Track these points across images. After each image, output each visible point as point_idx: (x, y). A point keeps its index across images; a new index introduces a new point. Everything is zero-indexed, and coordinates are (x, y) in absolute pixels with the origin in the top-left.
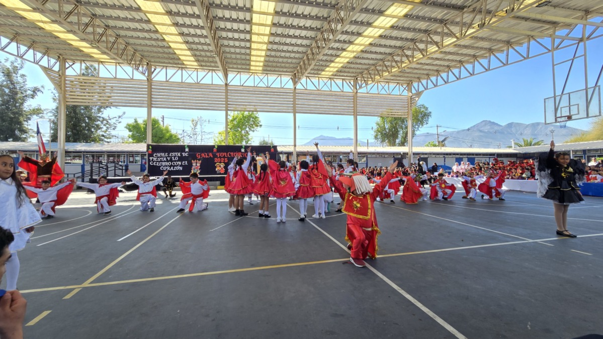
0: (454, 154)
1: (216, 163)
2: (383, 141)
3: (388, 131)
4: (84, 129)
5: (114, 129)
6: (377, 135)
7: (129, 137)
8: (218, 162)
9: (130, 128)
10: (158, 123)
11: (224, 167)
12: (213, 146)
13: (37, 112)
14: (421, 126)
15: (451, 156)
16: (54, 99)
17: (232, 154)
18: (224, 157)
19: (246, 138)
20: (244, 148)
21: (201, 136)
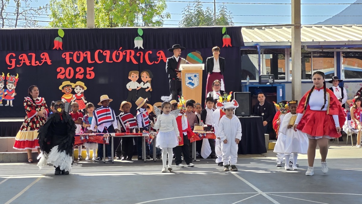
1: (60, 82)
8: (66, 79)
11: (85, 94)
12: (54, 33)
17: (107, 53)
18: (85, 64)
19: (146, 6)
20: (142, 37)
21: (16, 4)
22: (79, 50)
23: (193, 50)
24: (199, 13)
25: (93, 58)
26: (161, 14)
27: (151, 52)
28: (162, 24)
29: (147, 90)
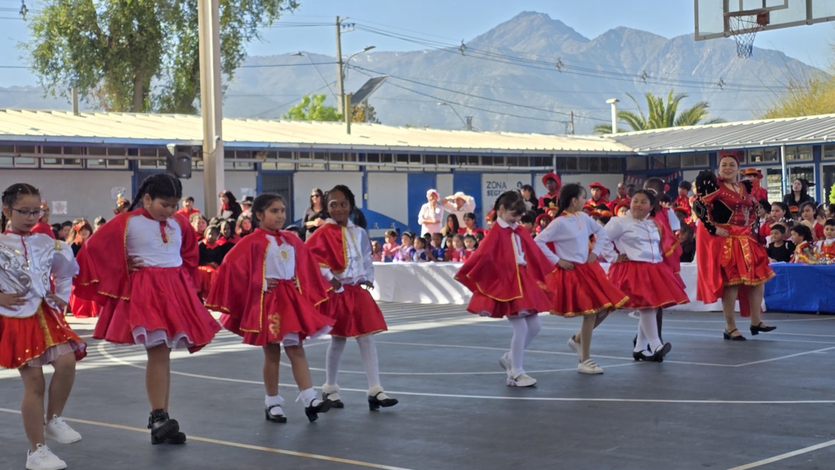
0: (405, 156)
2: (83, 83)
3: (105, 30)
6: (50, 48)
14: (265, 16)
15: (389, 166)
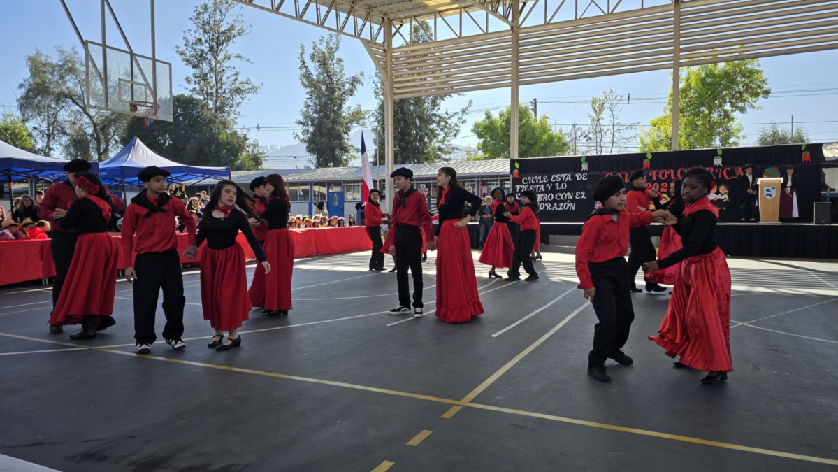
4: (415, 140)
5: (455, 135)
7: (479, 149)
9: (481, 131)
10: (528, 115)
12: (643, 156)
13: (357, 116)
16: (376, 93)
19: (723, 130)
20: (722, 156)
21: (611, 136)
22: (664, 168)
23: (771, 164)
24: (775, 133)
25: (676, 175)
26: (739, 135)
27: (729, 169)
28: (738, 143)
29: (724, 201)
